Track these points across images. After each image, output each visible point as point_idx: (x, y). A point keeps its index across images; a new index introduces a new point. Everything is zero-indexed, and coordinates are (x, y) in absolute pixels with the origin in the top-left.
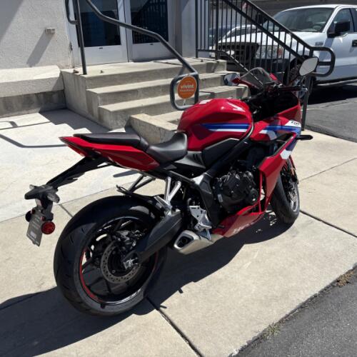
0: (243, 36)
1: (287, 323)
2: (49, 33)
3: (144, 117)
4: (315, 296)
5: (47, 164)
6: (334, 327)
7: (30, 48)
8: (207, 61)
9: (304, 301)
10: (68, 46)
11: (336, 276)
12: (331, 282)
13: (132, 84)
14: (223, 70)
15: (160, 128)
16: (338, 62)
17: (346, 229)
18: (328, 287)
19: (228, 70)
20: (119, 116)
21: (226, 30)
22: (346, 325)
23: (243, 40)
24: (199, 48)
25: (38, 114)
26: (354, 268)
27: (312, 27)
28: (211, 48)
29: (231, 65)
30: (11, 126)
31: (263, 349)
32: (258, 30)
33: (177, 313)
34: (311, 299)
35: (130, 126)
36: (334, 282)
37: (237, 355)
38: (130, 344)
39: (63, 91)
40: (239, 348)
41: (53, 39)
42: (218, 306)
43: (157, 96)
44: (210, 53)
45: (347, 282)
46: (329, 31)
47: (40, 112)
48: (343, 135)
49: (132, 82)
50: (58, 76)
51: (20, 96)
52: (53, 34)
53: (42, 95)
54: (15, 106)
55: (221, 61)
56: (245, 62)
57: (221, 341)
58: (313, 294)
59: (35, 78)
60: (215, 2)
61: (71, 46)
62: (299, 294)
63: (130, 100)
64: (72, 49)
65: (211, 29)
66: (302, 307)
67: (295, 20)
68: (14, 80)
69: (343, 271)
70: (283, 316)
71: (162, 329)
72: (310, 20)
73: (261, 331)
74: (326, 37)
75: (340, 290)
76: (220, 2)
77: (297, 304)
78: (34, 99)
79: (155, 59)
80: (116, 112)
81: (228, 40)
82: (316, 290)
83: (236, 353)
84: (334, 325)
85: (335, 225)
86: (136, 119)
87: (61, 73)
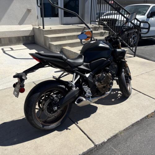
0: (111, 16)
1: (126, 131)
2: (29, 11)
3: (68, 48)
4: (138, 121)
5: (27, 65)
6: (146, 133)
7: (20, 17)
8: (95, 26)
9: (133, 123)
10: (36, 17)
11: (147, 114)
12: (145, 116)
13: (63, 34)
14: (102, 30)
15: (75, 53)
16: (151, 29)
17: (152, 97)
18: (143, 118)
19: (104, 30)
20: (57, 47)
21: (104, 13)
22: (150, 132)
23: (111, 18)
24: (92, 20)
25: (22, 45)
26: (154, 112)
27: (140, 13)
28: (97, 20)
29: (105, 28)
30: (11, 50)
31: (117, 139)
32: (118, 13)
33: (82, 125)
34: (137, 122)
35: (62, 52)
36: (146, 116)
37: (106, 142)
38: (64, 136)
39: (34, 36)
40: (107, 139)
41: (30, 14)
42: (99, 123)
43: (74, 39)
44: (96, 22)
45: (151, 117)
46: (147, 15)
47: (23, 44)
48: (152, 59)
49: (63, 33)
50: (32, 29)
51: (16, 37)
52: (31, 11)
53: (25, 37)
54: (13, 41)
55: (101, 26)
56: (111, 27)
57: (100, 136)
58: (137, 120)
59: (22, 30)
60: (100, 1)
61: (38, 17)
62: (132, 120)
63: (62, 41)
64: (38, 18)
65: (97, 12)
66: (133, 125)
67: (133, 10)
68: (13, 30)
69: (150, 112)
70: (125, 128)
71: (76, 131)
72: (139, 10)
73: (116, 133)
74: (146, 17)
75: (148, 119)
76: (102, 1)
77: (131, 124)
78: (22, 39)
79: (72, 24)
80: (56, 45)
81: (105, 17)
82: (139, 119)
83: (106, 141)
84: (145, 132)
85: (147, 95)
86: (65, 49)
87: (33, 28)
